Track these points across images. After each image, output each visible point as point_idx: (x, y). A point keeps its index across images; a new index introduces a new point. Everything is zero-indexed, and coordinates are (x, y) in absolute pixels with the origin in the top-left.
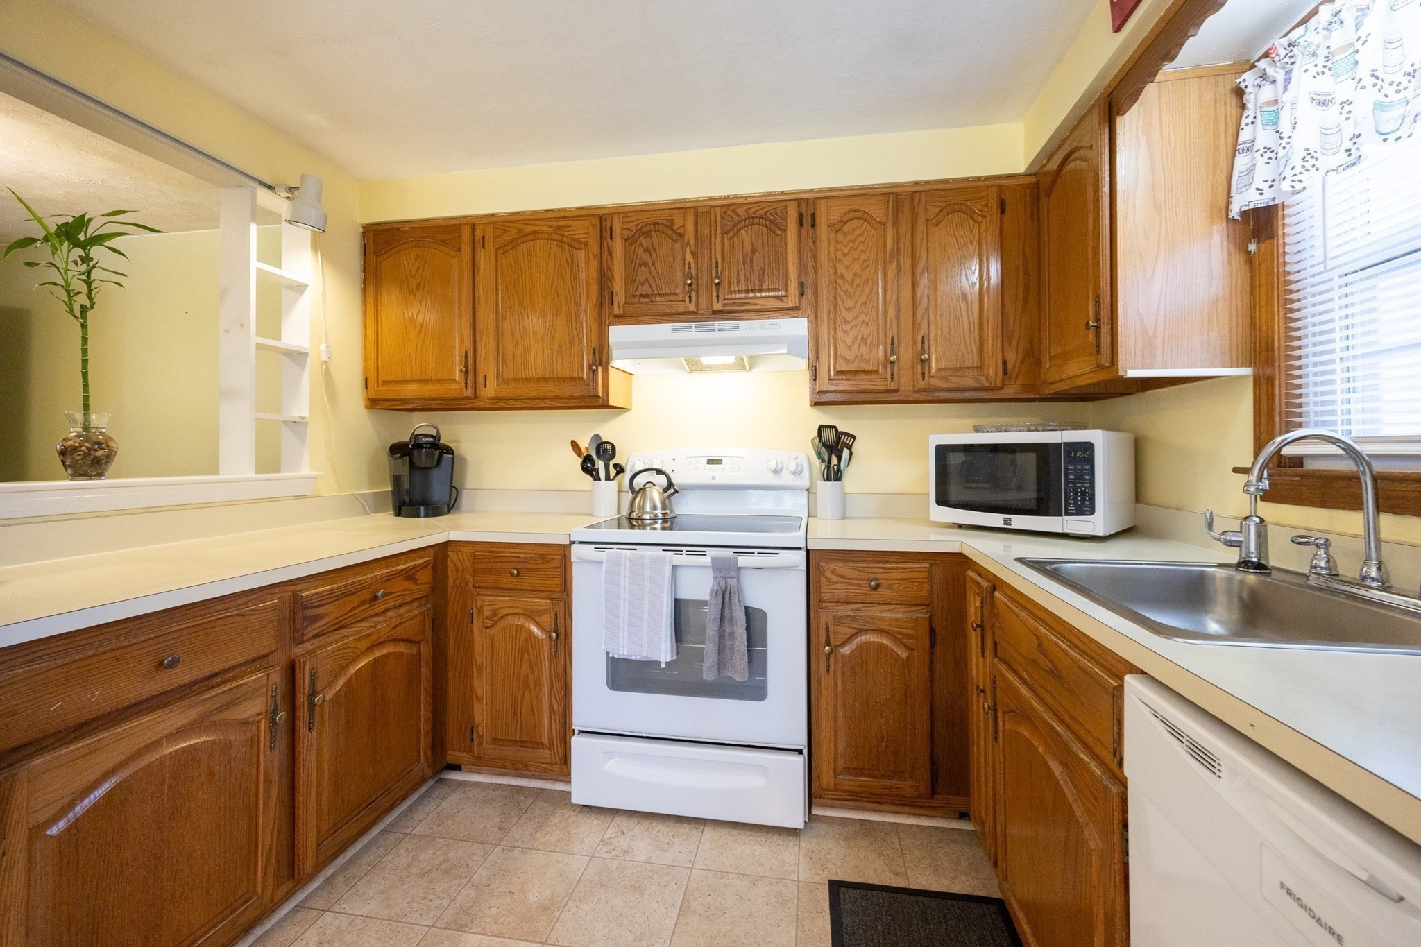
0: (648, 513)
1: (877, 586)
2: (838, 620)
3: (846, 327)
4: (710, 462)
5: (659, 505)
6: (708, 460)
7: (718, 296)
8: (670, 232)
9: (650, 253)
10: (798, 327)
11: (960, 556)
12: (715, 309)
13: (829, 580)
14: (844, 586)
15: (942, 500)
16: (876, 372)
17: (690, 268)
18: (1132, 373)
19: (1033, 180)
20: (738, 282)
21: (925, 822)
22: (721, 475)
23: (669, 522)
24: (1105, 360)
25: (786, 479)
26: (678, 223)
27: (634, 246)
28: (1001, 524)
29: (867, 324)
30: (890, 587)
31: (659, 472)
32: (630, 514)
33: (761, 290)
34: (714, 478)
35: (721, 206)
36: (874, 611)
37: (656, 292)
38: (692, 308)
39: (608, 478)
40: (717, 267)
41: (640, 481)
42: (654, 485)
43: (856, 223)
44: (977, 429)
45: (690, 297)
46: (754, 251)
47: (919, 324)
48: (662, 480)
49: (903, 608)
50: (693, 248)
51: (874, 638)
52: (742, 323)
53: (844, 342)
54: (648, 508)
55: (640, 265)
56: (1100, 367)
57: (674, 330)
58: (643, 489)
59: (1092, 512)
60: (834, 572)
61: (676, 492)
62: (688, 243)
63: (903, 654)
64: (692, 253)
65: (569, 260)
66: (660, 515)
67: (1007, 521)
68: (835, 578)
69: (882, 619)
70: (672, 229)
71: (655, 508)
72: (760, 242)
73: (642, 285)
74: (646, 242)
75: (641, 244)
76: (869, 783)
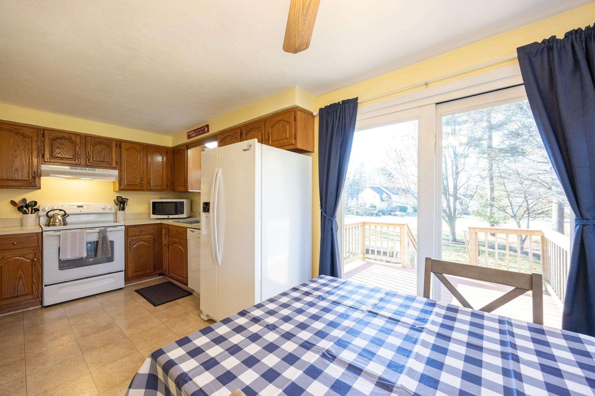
0: (57, 223)
1: (142, 232)
2: (132, 240)
3: (130, 174)
4: (78, 207)
5: (61, 220)
7: (89, 161)
8: (70, 140)
9: (61, 145)
10: (116, 172)
11: (161, 223)
12: (88, 164)
13: (130, 232)
14: (134, 233)
15: (154, 213)
16: (138, 185)
17: (78, 152)
18: (190, 191)
19: (173, 149)
20: (96, 158)
21: (152, 279)
22: (83, 210)
23: (65, 224)
24: (186, 188)
25: (107, 211)
26: (73, 138)
27: (54, 141)
28: (167, 217)
29: (135, 174)
30: (145, 231)
31: (60, 210)
32: (49, 224)
33: (104, 162)
34: (81, 211)
35: (90, 137)
36: (142, 237)
37: (64, 157)
38: (79, 163)
39: (32, 213)
40: (88, 153)
41: (50, 214)
42: (58, 214)
43: (133, 150)
44: (161, 198)
45: (78, 160)
46: (101, 151)
47: (149, 175)
48: (63, 213)
49: (148, 235)
50: (79, 146)
51: (141, 243)
52: (96, 169)
53: (129, 178)
54: (57, 221)
55: (57, 148)
56: (185, 189)
57: (71, 169)
58: (53, 216)
59: (184, 214)
60: (132, 230)
61: (68, 216)
62: (78, 145)
63: (148, 244)
64: (80, 148)
65: (22, 140)
66: (63, 223)
67: (168, 217)
68: (132, 231)
69: (143, 238)
70: (71, 140)
71: (60, 221)
72: (104, 149)
73: (58, 154)
74: (60, 141)
75: (57, 142)
76: (139, 273)
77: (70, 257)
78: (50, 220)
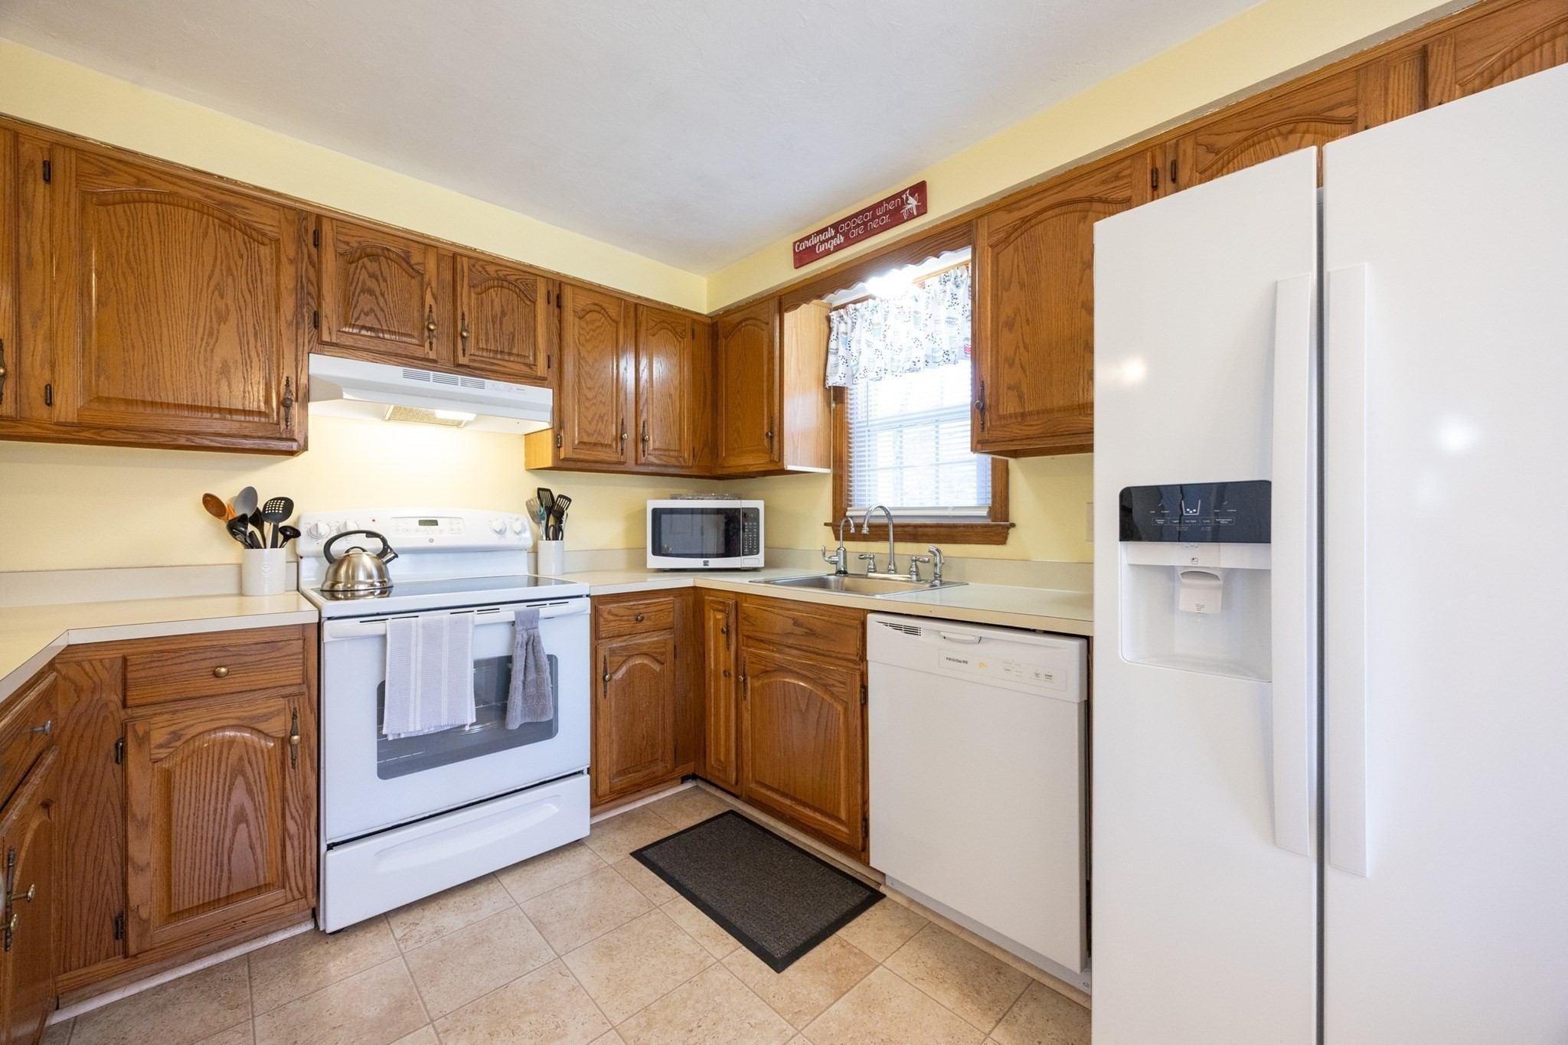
0: (361, 583)
1: (643, 618)
2: (612, 651)
3: (588, 404)
4: (423, 523)
5: (375, 572)
6: (420, 521)
7: (464, 350)
8: (405, 265)
9: (377, 280)
10: (544, 396)
11: (694, 588)
12: (461, 362)
13: (606, 620)
14: (616, 624)
15: (658, 550)
16: (610, 446)
17: (431, 311)
18: (790, 467)
19: (709, 321)
20: (487, 340)
21: (662, 795)
22: (440, 536)
23: (385, 591)
24: (776, 458)
25: (510, 540)
26: (416, 258)
27: (354, 265)
28: (701, 566)
29: (604, 404)
30: (649, 619)
31: (371, 534)
32: (333, 585)
33: (510, 354)
34: (431, 540)
35: (469, 258)
36: (638, 640)
37: (385, 328)
38: (432, 355)
39: (274, 545)
40: (463, 319)
41: (338, 548)
42: (364, 550)
43: (595, 316)
44: (674, 497)
45: (431, 343)
46: (503, 313)
47: (642, 411)
48: (377, 544)
49: (656, 634)
50: (435, 290)
51: (638, 661)
52: (488, 383)
53: (586, 417)
54: (361, 576)
55: (363, 291)
56: (772, 461)
57: (406, 376)
58: (347, 555)
59: (758, 553)
60: (610, 613)
61: (396, 556)
62: (429, 284)
63: (657, 667)
64: (435, 297)
65: (243, 251)
66: (378, 584)
67: (706, 563)
68: (611, 618)
69: (644, 644)
70: (408, 263)
71: (370, 576)
72: (510, 307)
73: (367, 314)
74: (372, 266)
75: (364, 266)
76: (634, 777)
77: (418, 728)
78: (336, 572)
